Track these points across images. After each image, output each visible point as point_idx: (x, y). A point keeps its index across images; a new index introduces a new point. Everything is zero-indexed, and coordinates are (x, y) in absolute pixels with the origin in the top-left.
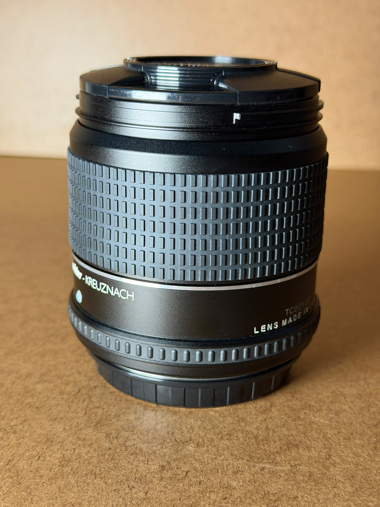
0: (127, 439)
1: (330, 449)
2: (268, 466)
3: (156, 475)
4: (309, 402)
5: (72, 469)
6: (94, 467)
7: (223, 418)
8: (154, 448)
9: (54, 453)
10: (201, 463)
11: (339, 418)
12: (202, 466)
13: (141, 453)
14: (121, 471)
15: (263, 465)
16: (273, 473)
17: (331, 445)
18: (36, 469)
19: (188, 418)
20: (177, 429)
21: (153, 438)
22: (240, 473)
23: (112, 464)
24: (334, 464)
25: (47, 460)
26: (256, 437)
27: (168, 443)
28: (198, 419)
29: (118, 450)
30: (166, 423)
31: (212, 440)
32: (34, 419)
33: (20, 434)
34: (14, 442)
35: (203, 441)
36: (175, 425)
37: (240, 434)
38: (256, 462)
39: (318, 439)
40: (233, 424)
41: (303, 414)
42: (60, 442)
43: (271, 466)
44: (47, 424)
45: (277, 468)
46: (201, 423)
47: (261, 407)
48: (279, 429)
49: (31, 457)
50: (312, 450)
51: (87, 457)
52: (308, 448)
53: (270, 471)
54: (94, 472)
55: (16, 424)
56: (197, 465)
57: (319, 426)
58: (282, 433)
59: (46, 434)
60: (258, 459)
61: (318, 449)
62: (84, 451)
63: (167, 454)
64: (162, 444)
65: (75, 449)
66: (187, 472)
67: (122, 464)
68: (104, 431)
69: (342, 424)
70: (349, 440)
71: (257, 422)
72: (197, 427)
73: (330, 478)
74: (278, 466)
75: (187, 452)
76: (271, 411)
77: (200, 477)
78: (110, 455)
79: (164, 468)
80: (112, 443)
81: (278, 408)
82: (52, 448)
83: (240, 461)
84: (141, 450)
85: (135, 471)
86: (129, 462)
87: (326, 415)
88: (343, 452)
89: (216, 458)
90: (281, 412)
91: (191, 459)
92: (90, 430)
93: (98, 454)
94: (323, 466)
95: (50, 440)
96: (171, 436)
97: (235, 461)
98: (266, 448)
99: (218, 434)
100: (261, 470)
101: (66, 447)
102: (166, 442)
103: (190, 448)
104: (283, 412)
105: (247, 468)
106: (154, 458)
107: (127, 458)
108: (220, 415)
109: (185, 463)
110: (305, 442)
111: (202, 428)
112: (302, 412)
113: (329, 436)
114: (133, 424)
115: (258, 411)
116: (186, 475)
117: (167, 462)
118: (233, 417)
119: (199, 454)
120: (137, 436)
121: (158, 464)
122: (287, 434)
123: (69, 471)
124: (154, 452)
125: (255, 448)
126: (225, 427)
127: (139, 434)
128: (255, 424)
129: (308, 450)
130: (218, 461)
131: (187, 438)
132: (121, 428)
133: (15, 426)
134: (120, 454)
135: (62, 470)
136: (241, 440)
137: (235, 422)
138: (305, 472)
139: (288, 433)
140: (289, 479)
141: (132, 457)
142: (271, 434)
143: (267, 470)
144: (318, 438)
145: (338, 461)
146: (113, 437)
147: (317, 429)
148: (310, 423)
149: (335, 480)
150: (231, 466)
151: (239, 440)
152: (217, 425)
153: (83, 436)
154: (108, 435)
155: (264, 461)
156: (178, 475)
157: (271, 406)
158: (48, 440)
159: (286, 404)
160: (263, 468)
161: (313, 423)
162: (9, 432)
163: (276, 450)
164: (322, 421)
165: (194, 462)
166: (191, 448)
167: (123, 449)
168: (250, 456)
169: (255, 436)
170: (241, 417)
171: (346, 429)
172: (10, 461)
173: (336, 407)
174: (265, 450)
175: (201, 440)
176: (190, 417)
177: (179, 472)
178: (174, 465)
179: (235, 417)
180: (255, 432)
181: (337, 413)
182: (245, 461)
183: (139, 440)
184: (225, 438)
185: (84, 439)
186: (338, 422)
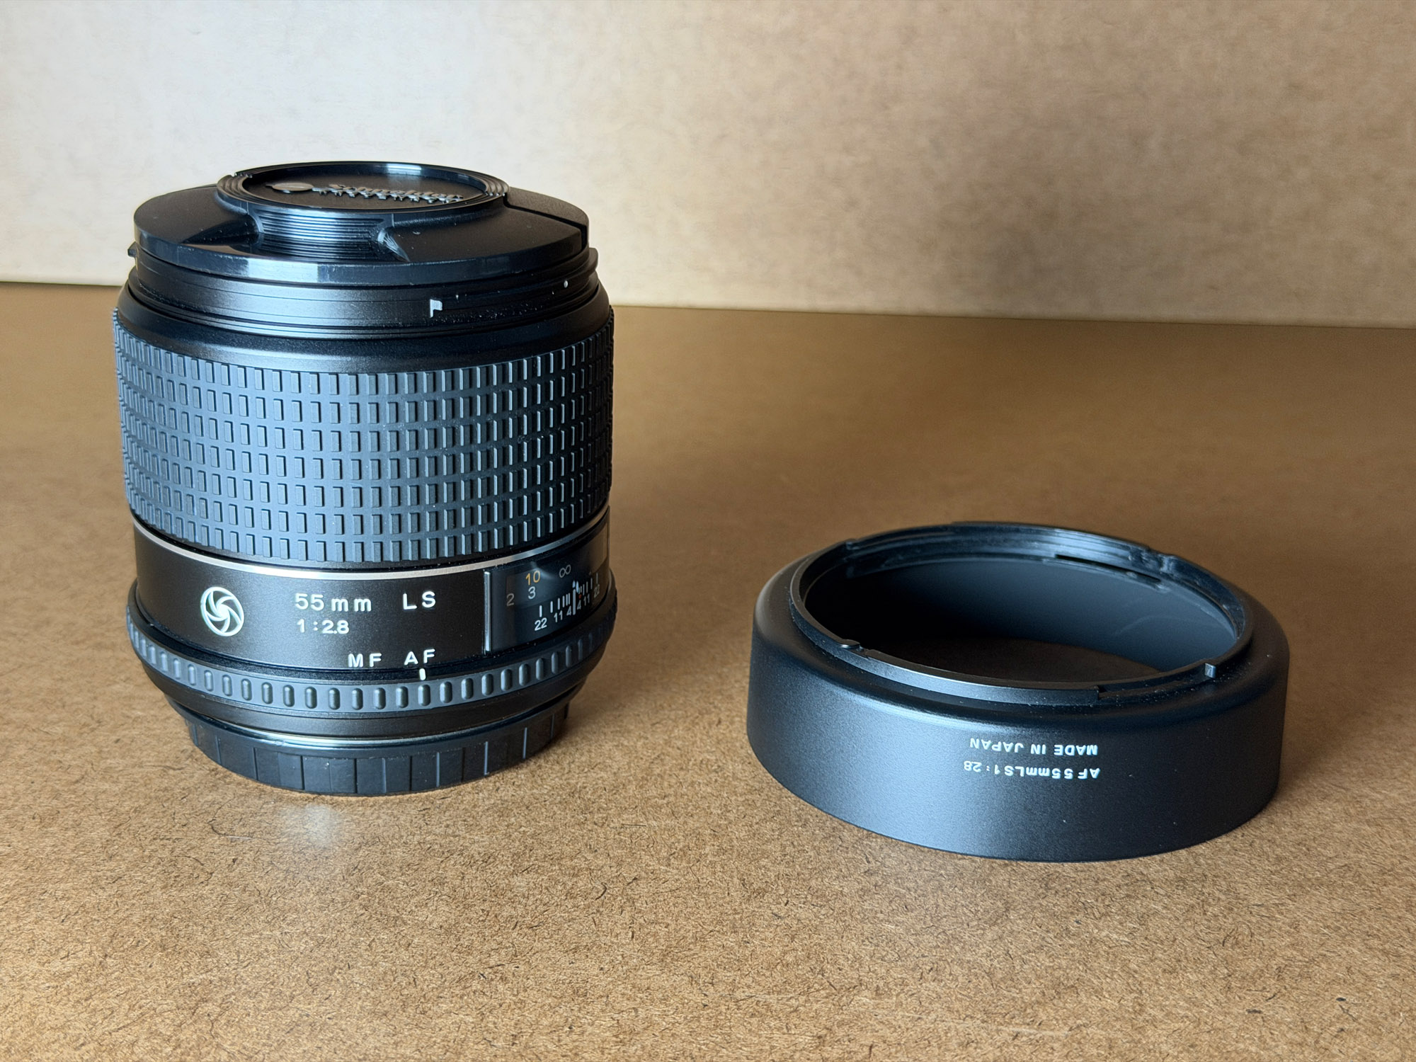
0: (734, 986)
1: (1141, 991)
2: (1024, 1030)
3: (811, 1055)
4: (1083, 899)
5: (643, 1048)
6: (685, 1044)
7: (914, 937)
8: (793, 1001)
9: (598, 1018)
10: (893, 1029)
11: (1147, 929)
12: (895, 1034)
13: (769, 1013)
14: (740, 1049)
15: (1016, 1029)
16: (1037, 1044)
17: (1141, 984)
18: (574, 1051)
19: (844, 940)
20: (828, 963)
21: (785, 982)
22: (974, 1045)
23: (720, 1037)
24: (1153, 1022)
25: (587, 1033)
26: (990, 974)
27: (818, 990)
28: (863, 941)
29: (723, 1008)
30: (803, 950)
31: (904, 983)
32: (533, 952)
33: (515, 982)
34: (509, 999)
35: (887, 984)
36: (822, 953)
37: (956, 969)
38: (1002, 1024)
39: (1112, 975)
40: (938, 950)
41: (1075, 924)
42: (602, 997)
43: (1032, 1031)
44: (563, 960)
45: (1044, 1033)
46: (873, 948)
47: (986, 911)
48: (1032, 957)
49: (555, 1029)
50: (1104, 997)
51: (664, 1023)
52: (1096, 991)
53: (1031, 1040)
54: (688, 1053)
55: (499, 963)
56: (886, 1032)
57: (1110, 948)
58: (1039, 964)
59: (568, 981)
60: (1004, 1017)
61: (1116, 994)
62: (656, 1011)
63: (822, 1013)
64: (807, 993)
65: (636, 1010)
66: (871, 1047)
67: (739, 1036)
68: (682, 971)
69: (1156, 943)
70: (1175, 975)
71: (985, 942)
72: (867, 958)
73: (1150, 1050)
74: (1045, 1030)
75: (862, 1009)
76: (1008, 918)
77: (898, 1055)
78: (709, 1019)
79: (824, 1041)
80: (705, 995)
81: (1022, 912)
82: (590, 1008)
83: (969, 1022)
84: (768, 1006)
85: (768, 1048)
86: (750, 1030)
87: (1121, 924)
88: (1167, 999)
89: (919, 1018)
90: (1029, 921)
91: (871, 1022)
92: (654, 970)
93: (685, 1018)
94: (1132, 1026)
95: (580, 993)
96: (820, 976)
97: (959, 1024)
98: (1015, 995)
99: (914, 970)
100: (1013, 1039)
101: (618, 1006)
102: (812, 990)
103: (865, 1000)
104: (1034, 922)
105: (985, 1035)
106: (797, 1023)
107: (745, 1024)
108: (908, 930)
109: (861, 1029)
110: (1089, 980)
111: (878, 959)
112: (1072, 919)
113: (1133, 966)
114: (736, 955)
115: (983, 921)
116: (870, 1054)
117: (828, 1029)
118: (935, 934)
119: (886, 1012)
120: (751, 979)
121: (809, 1034)
122: (1050, 967)
123: (639, 1052)
124: (796, 1011)
125: (992, 995)
126: (923, 956)
127: (755, 976)
128: (981, 946)
129: (1097, 997)
130: (926, 1023)
131: (853, 981)
132: (715, 964)
133: (500, 968)
134: (729, 1017)
135: (624, 1052)
136: (960, 979)
137: (941, 946)
138: (1100, 1039)
139: (1051, 964)
140: (1071, 1054)
141: (754, 1020)
142: (1018, 968)
143: (1024, 1039)
144: (1113, 972)
145: (1160, 1015)
146: (704, 982)
147: (1108, 954)
148: (1091, 942)
149: (1160, 1053)
150: (953, 1033)
151: (957, 980)
152: (906, 951)
153: (645, 983)
154: (692, 979)
155: (1017, 1021)
156: (855, 1053)
157: (1007, 910)
158: (576, 992)
159: (1035, 904)
160: (1017, 1036)
161: (1097, 941)
162: (492, 980)
163: (1033, 999)
164: (1115, 936)
165: (878, 1027)
166: (865, 998)
167: (732, 1005)
168: (986, 1012)
169: (987, 971)
170: (952, 934)
171: (1165, 951)
172: (514, 1036)
173: (1137, 906)
174: (1013, 999)
175: (881, 984)
176: (847, 936)
177: (854, 1047)
178: (840, 1033)
179: (940, 934)
180: (987, 964)
181: (1143, 919)
182: (979, 1022)
183: (757, 987)
184: (929, 976)
185: (648, 988)
186: (1146, 938)
